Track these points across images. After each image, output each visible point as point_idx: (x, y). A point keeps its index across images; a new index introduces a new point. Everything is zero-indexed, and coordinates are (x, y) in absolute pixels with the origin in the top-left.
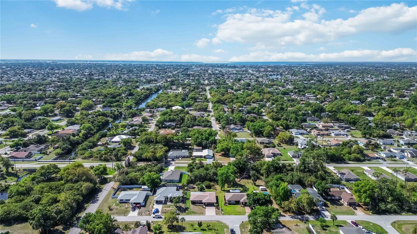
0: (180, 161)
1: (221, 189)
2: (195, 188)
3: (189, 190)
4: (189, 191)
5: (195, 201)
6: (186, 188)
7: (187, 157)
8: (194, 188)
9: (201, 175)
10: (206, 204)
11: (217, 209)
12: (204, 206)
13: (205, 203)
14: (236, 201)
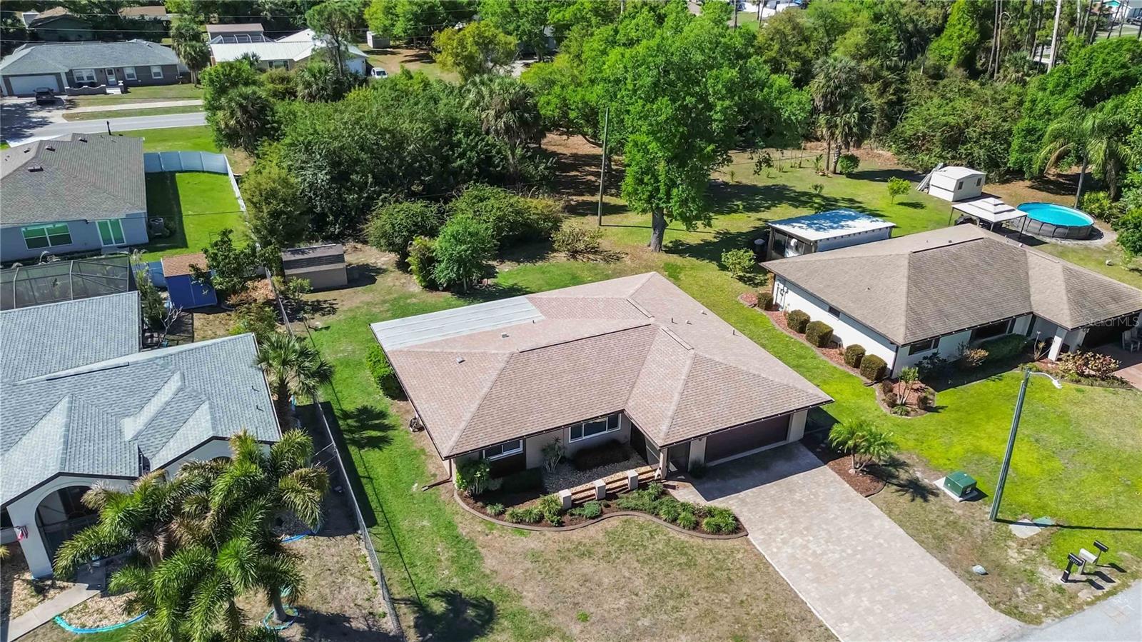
0: (115, 100)
1: (651, 236)
2: (379, 271)
3: (317, 308)
4: (318, 321)
5: (514, 443)
6: (265, 289)
7: (171, 77)
8: (363, 276)
9: (399, 142)
10: (697, 452)
11: (888, 492)
12: (686, 494)
13: (677, 452)
14: (982, 334)
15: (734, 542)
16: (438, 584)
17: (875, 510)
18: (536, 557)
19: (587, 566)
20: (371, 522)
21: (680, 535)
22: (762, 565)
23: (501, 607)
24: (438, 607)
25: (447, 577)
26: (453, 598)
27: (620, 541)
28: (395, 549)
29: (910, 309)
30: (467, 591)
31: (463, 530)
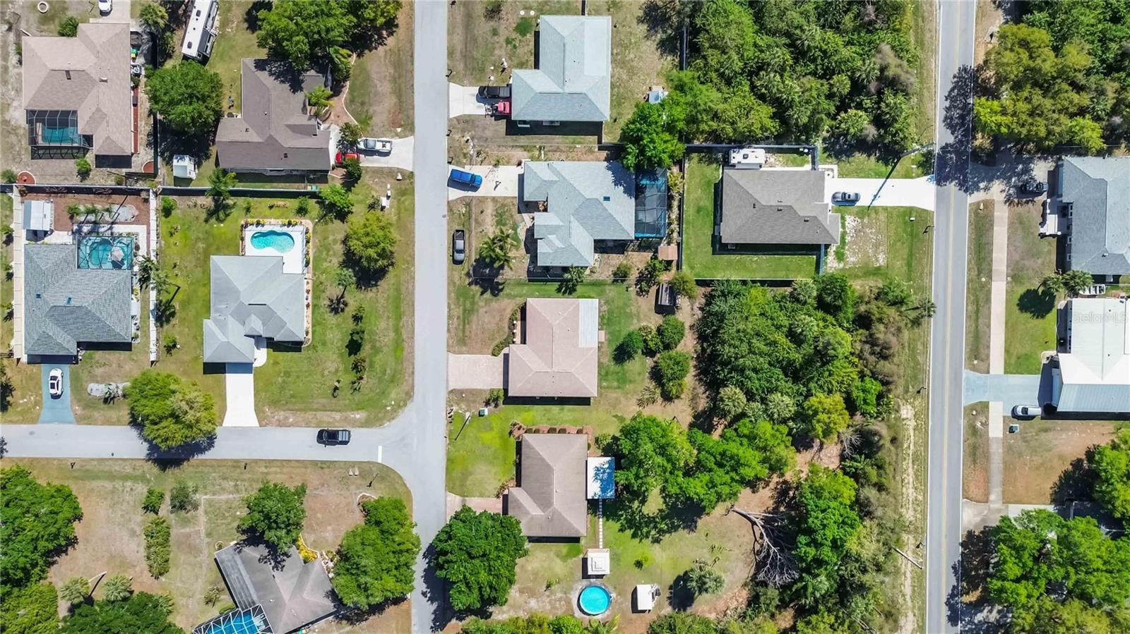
0: (1015, 230)
11: (488, 395)
15: (490, 351)
16: (506, 288)
17: (485, 388)
18: (505, 310)
19: (498, 319)
20: (529, 281)
21: (496, 342)
22: (481, 353)
23: (495, 298)
24: (501, 287)
25: (506, 291)
26: (502, 290)
27: (500, 329)
28: (519, 283)
29: (534, 448)
30: (501, 293)
31: (518, 298)
